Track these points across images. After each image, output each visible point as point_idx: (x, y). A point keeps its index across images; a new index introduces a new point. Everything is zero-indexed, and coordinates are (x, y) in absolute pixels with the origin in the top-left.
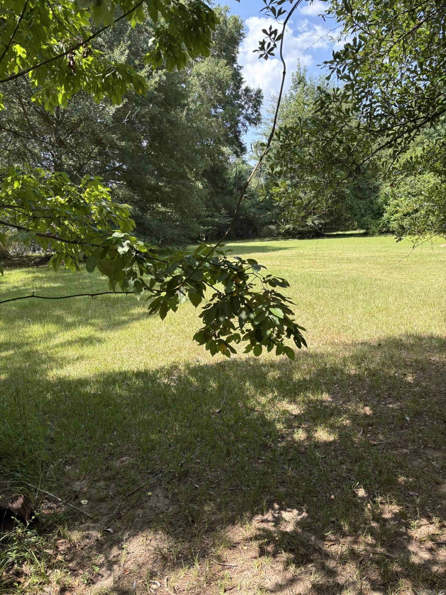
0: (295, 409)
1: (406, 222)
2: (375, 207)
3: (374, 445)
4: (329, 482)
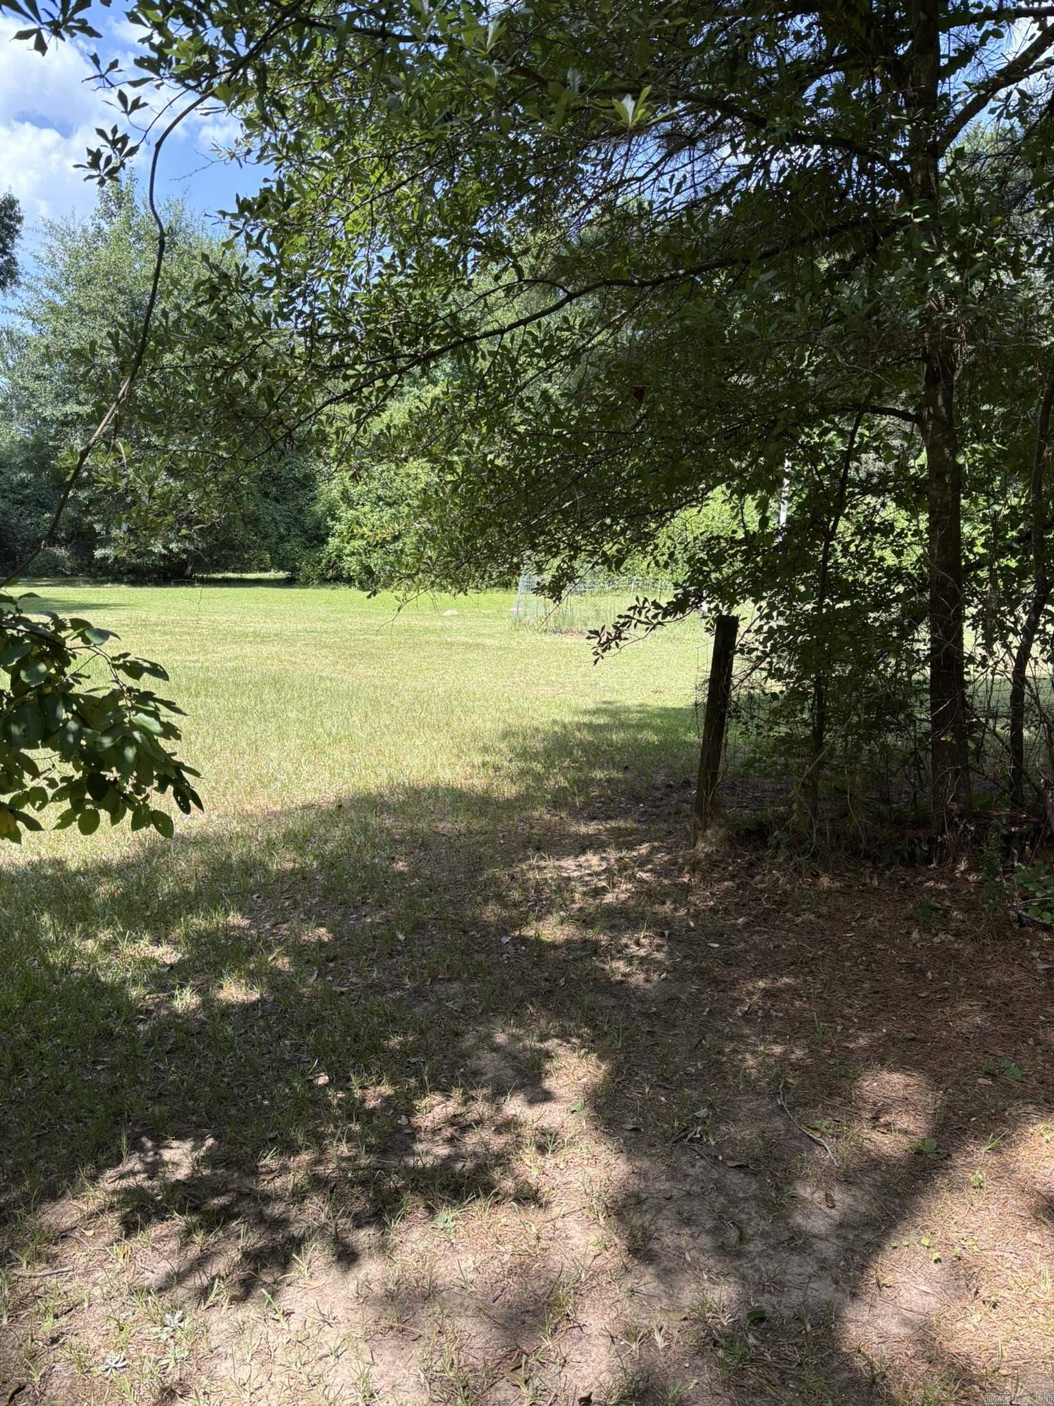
0: (167, 954)
1: (375, 561)
2: (309, 522)
3: (342, 993)
4: (257, 1075)
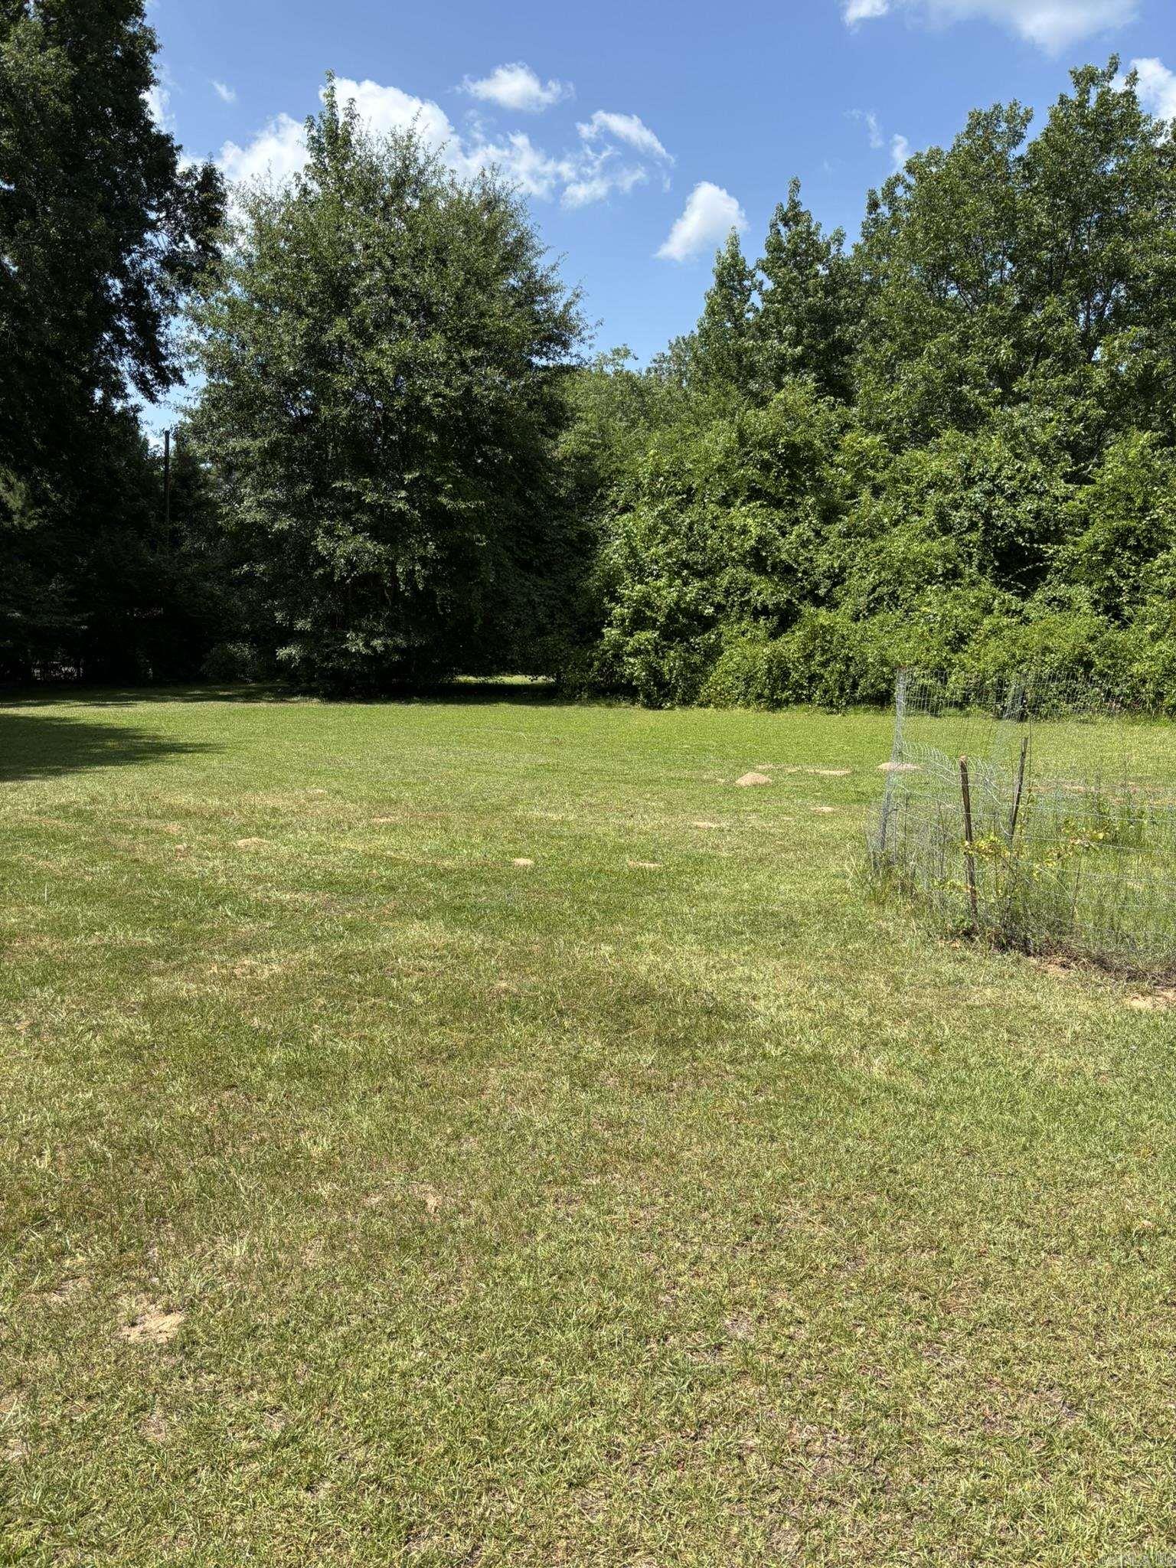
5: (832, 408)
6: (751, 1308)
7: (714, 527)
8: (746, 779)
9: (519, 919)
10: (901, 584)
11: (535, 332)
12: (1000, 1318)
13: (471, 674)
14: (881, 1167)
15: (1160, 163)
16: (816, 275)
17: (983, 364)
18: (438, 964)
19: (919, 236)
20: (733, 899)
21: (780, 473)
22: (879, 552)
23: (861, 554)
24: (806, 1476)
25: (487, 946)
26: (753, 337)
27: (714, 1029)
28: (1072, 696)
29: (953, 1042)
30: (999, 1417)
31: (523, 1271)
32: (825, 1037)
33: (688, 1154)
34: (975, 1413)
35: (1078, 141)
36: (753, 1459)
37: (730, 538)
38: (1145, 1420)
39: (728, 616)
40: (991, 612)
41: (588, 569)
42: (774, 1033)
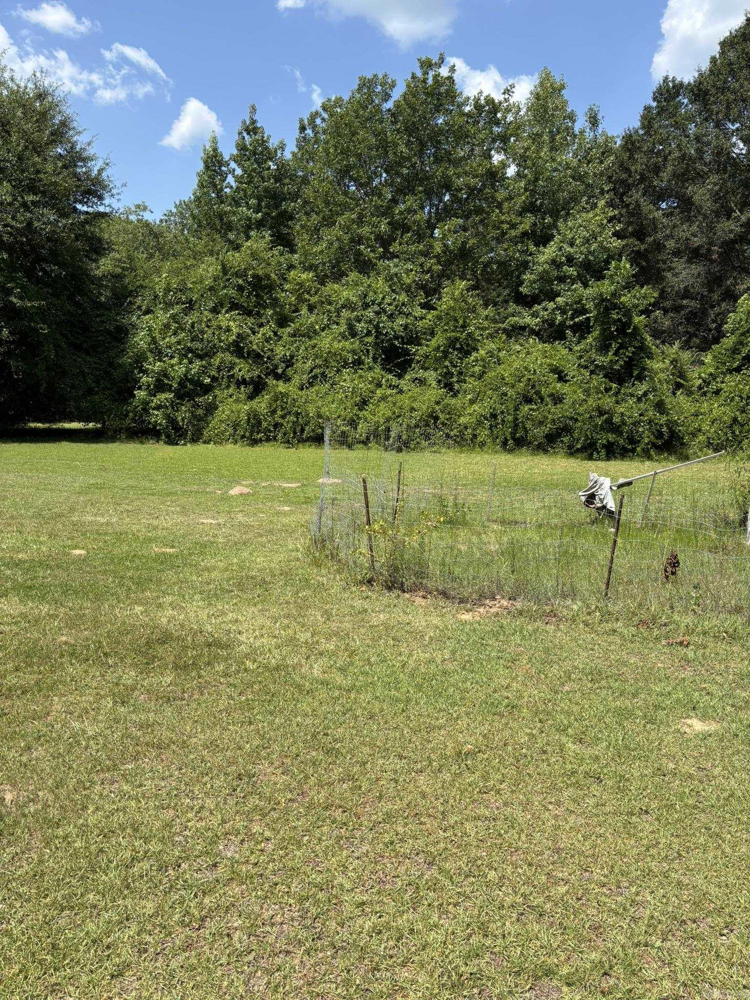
5: (282, 254)
6: (236, 836)
7: (208, 326)
8: (235, 491)
9: (76, 593)
10: (328, 367)
11: (77, 186)
12: (389, 817)
13: (40, 422)
14: (318, 733)
15: (467, 122)
16: (269, 168)
17: (371, 233)
18: (14, 627)
19: (331, 150)
20: (226, 569)
21: (250, 293)
22: (314, 347)
23: (303, 348)
24: (271, 939)
25: (51, 612)
26: (230, 205)
27: (212, 656)
28: (427, 437)
29: (361, 649)
30: (388, 877)
31: (77, 836)
32: (284, 653)
33: (195, 740)
34: (374, 878)
35: (422, 104)
36: (236, 936)
37: (220, 334)
38: (470, 865)
39: (221, 385)
40: (381, 386)
41: (123, 350)
42: (252, 654)
